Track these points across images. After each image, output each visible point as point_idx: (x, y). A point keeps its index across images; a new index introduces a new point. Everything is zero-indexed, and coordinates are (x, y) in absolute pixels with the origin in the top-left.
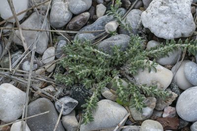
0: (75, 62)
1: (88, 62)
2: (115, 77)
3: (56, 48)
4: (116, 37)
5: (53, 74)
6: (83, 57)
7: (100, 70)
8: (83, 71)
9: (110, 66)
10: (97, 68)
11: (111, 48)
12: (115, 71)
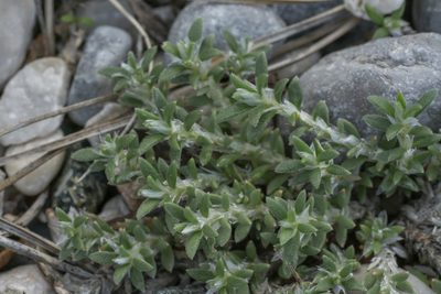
0: (176, 163)
1: (242, 163)
2: (376, 261)
3: (73, 67)
4: (403, 46)
5: (48, 205)
6: (215, 138)
7: (305, 218)
8: (213, 213)
9: (355, 197)
10: (291, 205)
11: (370, 108)
12: (378, 228)
